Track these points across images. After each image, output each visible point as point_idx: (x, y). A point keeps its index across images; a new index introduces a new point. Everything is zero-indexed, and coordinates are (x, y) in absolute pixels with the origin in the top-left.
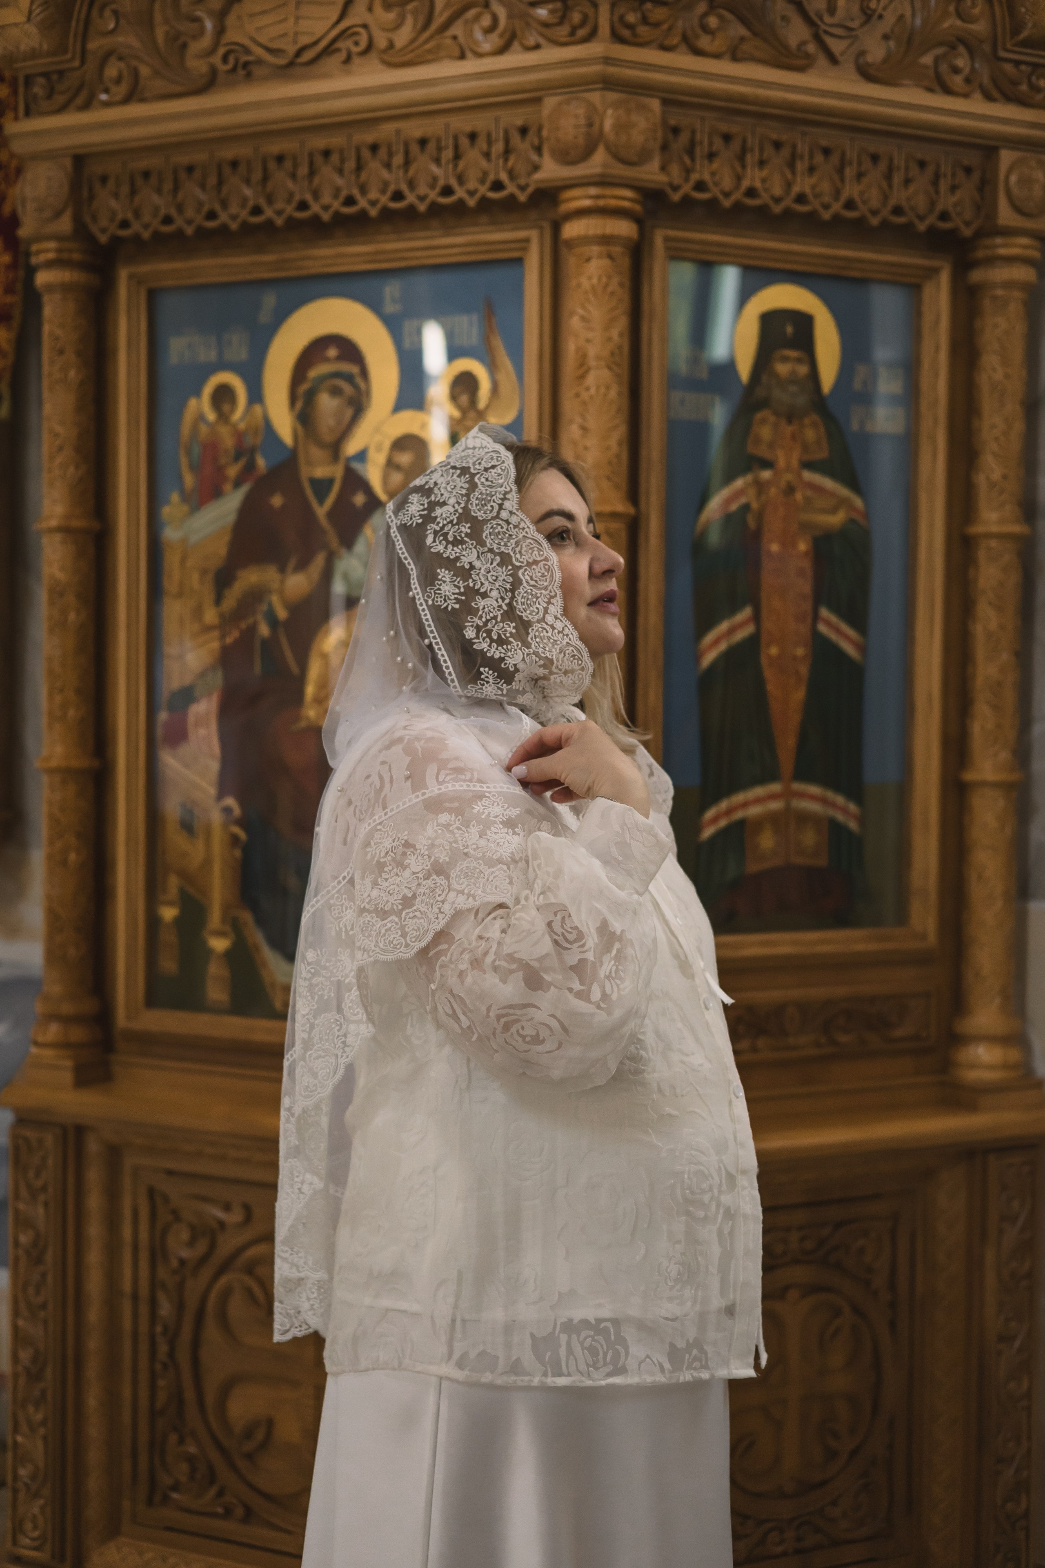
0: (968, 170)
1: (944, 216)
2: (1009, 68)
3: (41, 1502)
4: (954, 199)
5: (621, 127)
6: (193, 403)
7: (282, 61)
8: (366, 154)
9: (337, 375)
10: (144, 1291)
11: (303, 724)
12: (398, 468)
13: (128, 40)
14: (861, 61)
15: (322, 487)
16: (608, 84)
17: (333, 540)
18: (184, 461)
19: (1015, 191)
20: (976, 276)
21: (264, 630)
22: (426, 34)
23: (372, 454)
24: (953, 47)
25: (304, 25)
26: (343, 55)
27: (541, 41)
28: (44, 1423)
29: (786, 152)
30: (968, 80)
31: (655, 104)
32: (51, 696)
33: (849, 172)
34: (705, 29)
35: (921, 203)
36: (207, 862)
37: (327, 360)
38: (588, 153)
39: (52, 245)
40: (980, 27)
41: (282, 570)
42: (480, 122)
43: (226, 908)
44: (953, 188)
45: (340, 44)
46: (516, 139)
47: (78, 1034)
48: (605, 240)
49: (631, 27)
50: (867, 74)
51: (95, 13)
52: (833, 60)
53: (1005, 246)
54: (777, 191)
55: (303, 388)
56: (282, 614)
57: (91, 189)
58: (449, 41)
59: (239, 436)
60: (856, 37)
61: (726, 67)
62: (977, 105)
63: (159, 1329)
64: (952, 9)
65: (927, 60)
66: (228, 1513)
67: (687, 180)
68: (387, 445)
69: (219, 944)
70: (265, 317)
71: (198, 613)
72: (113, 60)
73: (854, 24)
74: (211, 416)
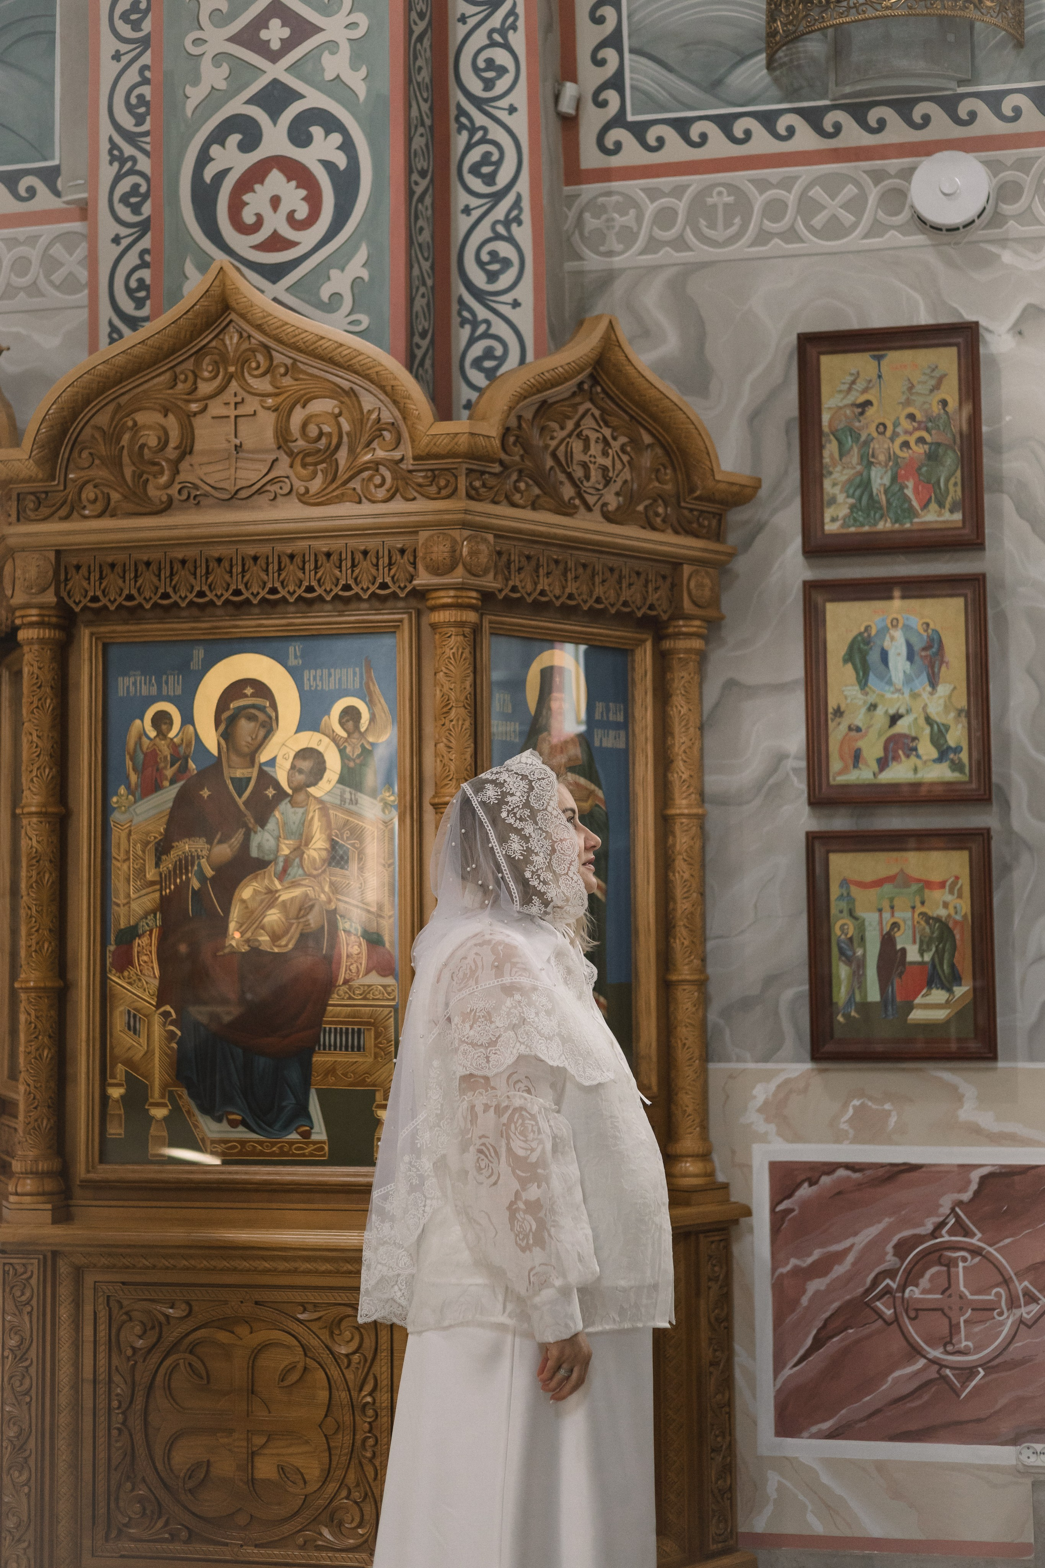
0: (664, 577)
1: (651, 607)
2: (686, 512)
3: (25, 1545)
4: (656, 596)
5: (472, 553)
6: (138, 722)
7: (227, 497)
8: (286, 560)
9: (253, 706)
10: (102, 1376)
11: (227, 951)
12: (300, 771)
13: (101, 473)
14: (605, 509)
15: (241, 784)
16: (465, 525)
17: (251, 821)
18: (129, 763)
19: (694, 592)
20: (667, 644)
21: (196, 884)
22: (334, 486)
23: (279, 760)
24: (655, 501)
25: (241, 474)
26: (272, 496)
27: (416, 494)
28: (27, 1483)
29: (561, 567)
30: (664, 521)
31: (490, 537)
32: (29, 934)
33: (597, 580)
34: (517, 489)
35: (638, 598)
36: (149, 1053)
37: (246, 696)
38: (452, 568)
39: (34, 611)
40: (669, 487)
41: (210, 842)
42: (371, 544)
43: (164, 1087)
44: (656, 589)
45: (268, 488)
46: (396, 556)
47: (49, 1185)
48: (461, 624)
49: (475, 489)
50: (608, 517)
51: (75, 454)
52: (589, 509)
53: (684, 626)
54: (557, 592)
55: (225, 715)
56: (209, 872)
57: (66, 573)
58: (350, 492)
59: (174, 746)
60: (602, 495)
61: (528, 514)
62: (669, 537)
63: (115, 1404)
64: (653, 477)
65: (641, 508)
66: (173, 1538)
67: (506, 585)
68: (292, 755)
69: (159, 1113)
70: (195, 665)
71: (141, 872)
72: (90, 487)
73: (600, 487)
74: (152, 733)
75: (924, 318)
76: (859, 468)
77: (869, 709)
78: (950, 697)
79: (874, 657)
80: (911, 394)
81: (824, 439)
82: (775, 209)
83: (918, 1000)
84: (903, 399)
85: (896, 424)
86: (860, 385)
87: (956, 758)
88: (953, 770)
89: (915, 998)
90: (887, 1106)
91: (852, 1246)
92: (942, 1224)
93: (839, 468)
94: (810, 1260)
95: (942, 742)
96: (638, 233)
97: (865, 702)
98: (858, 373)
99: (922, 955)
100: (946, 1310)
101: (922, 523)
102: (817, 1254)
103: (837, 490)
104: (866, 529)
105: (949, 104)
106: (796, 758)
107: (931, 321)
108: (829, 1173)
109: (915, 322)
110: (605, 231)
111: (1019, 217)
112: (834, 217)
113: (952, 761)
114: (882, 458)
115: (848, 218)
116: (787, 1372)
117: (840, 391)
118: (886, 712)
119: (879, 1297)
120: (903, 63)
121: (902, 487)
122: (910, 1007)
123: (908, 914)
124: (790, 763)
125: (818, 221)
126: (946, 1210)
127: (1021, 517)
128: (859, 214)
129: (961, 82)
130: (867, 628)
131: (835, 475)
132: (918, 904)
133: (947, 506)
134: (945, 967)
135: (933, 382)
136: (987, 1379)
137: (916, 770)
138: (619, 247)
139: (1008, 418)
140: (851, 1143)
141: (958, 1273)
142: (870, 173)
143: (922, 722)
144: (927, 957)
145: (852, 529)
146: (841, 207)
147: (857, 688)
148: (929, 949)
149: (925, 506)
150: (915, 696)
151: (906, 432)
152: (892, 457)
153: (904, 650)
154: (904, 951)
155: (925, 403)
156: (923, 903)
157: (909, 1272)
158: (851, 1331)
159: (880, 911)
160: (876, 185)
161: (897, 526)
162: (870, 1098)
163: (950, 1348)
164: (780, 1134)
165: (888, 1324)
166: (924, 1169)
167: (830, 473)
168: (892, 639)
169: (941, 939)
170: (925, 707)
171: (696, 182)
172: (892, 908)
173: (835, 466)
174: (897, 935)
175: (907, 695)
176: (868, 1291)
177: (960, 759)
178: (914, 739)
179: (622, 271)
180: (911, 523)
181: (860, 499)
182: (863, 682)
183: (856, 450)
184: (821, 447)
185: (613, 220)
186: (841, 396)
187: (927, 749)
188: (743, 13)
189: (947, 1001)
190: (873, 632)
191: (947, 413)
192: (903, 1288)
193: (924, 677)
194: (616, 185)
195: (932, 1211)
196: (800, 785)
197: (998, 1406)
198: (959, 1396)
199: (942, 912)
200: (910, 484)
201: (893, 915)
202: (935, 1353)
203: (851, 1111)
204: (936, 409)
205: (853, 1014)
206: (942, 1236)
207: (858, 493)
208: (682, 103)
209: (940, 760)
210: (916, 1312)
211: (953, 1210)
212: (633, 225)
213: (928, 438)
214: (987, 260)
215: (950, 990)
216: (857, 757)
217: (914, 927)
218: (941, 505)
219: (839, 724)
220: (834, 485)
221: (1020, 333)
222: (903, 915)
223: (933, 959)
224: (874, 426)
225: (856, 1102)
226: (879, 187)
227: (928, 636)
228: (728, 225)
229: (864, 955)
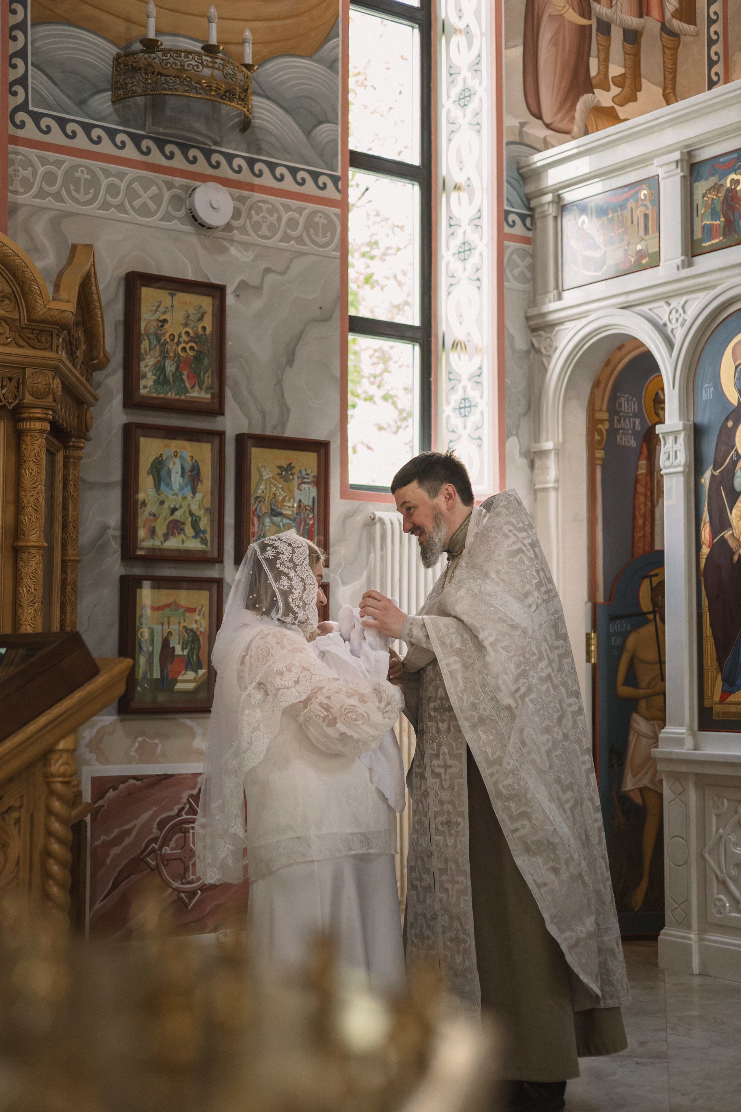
4: (76, 422)
19: (88, 421)
20: (69, 452)
27: (25, 344)
44: (76, 417)
53: (76, 442)
75: (190, 276)
76: (159, 358)
77: (160, 504)
78: (202, 500)
79: (163, 473)
80: (188, 320)
81: (141, 338)
82: (113, 190)
83: (180, 678)
84: (184, 322)
85: (180, 336)
86: (162, 309)
87: (203, 537)
88: (202, 544)
89: (179, 675)
90: (157, 741)
91: (136, 825)
92: (183, 808)
93: (149, 357)
94: (112, 836)
95: (197, 526)
96: (33, 183)
97: (158, 499)
98: (161, 301)
99: (183, 651)
100: (183, 859)
101: (191, 397)
102: (116, 831)
103: (146, 370)
104: (162, 395)
105: (208, 154)
106: (114, 529)
107: (194, 279)
108: (123, 783)
109: (185, 278)
110: (13, 177)
111: (239, 229)
112: (145, 204)
113: (202, 538)
114: (171, 354)
115: (153, 206)
116: (97, 905)
117: (151, 311)
118: (169, 506)
119: (148, 855)
120: (197, 125)
121: (181, 374)
122: (175, 681)
123: (177, 627)
124: (111, 532)
125: (137, 203)
126: (184, 800)
127: (235, 401)
128: (159, 206)
129: (216, 143)
130: (161, 455)
131: (146, 361)
132: (182, 621)
133: (204, 389)
134: (194, 658)
135: (199, 315)
136: (202, 896)
137: (183, 542)
138: (22, 190)
139: (230, 343)
140: (138, 763)
141: (189, 836)
142: (165, 182)
143: (187, 514)
144: (186, 652)
145: (154, 395)
146: (149, 198)
147: (154, 490)
148: (187, 648)
149: (193, 388)
150: (184, 498)
151: (185, 342)
152: (177, 355)
153: (179, 470)
154: (174, 648)
155: (195, 327)
156: (184, 621)
157: (164, 838)
158: (132, 877)
159: (162, 624)
160: (168, 191)
161: (178, 396)
162: (148, 737)
163: (184, 881)
164: (97, 760)
165: (152, 870)
166: (174, 777)
167: (144, 359)
168: (174, 463)
169: (193, 642)
170: (189, 505)
171: (70, 160)
172: (169, 623)
173: (147, 356)
174: (170, 639)
175: (180, 497)
176: (143, 852)
177: (206, 538)
178: (183, 523)
179: (23, 205)
180: (186, 396)
181: (159, 377)
182: (157, 486)
183: (158, 347)
184: (140, 343)
185: (18, 171)
186: (152, 313)
187: (189, 530)
188: (99, 63)
189: (195, 678)
190: (164, 458)
191: (205, 334)
192: (161, 848)
193: (189, 488)
194: (21, 149)
195: (178, 802)
196: (115, 546)
197: (207, 912)
198: (187, 908)
199: (194, 626)
200: (185, 373)
201: (169, 627)
202: (177, 885)
203: (137, 745)
204: (200, 331)
205: (146, 686)
206: (182, 816)
207: (158, 373)
208: (63, 109)
209: (195, 537)
210: (167, 861)
211: (188, 800)
212: (30, 176)
213: (196, 348)
214: (222, 250)
215: (196, 672)
216: (153, 532)
217: (179, 633)
218: (201, 388)
219: (144, 511)
220: (146, 366)
221: (238, 296)
222: (174, 628)
223: (188, 653)
224: (168, 335)
225: (140, 739)
226: (170, 192)
227: (192, 464)
228: (86, 193)
229: (153, 650)
